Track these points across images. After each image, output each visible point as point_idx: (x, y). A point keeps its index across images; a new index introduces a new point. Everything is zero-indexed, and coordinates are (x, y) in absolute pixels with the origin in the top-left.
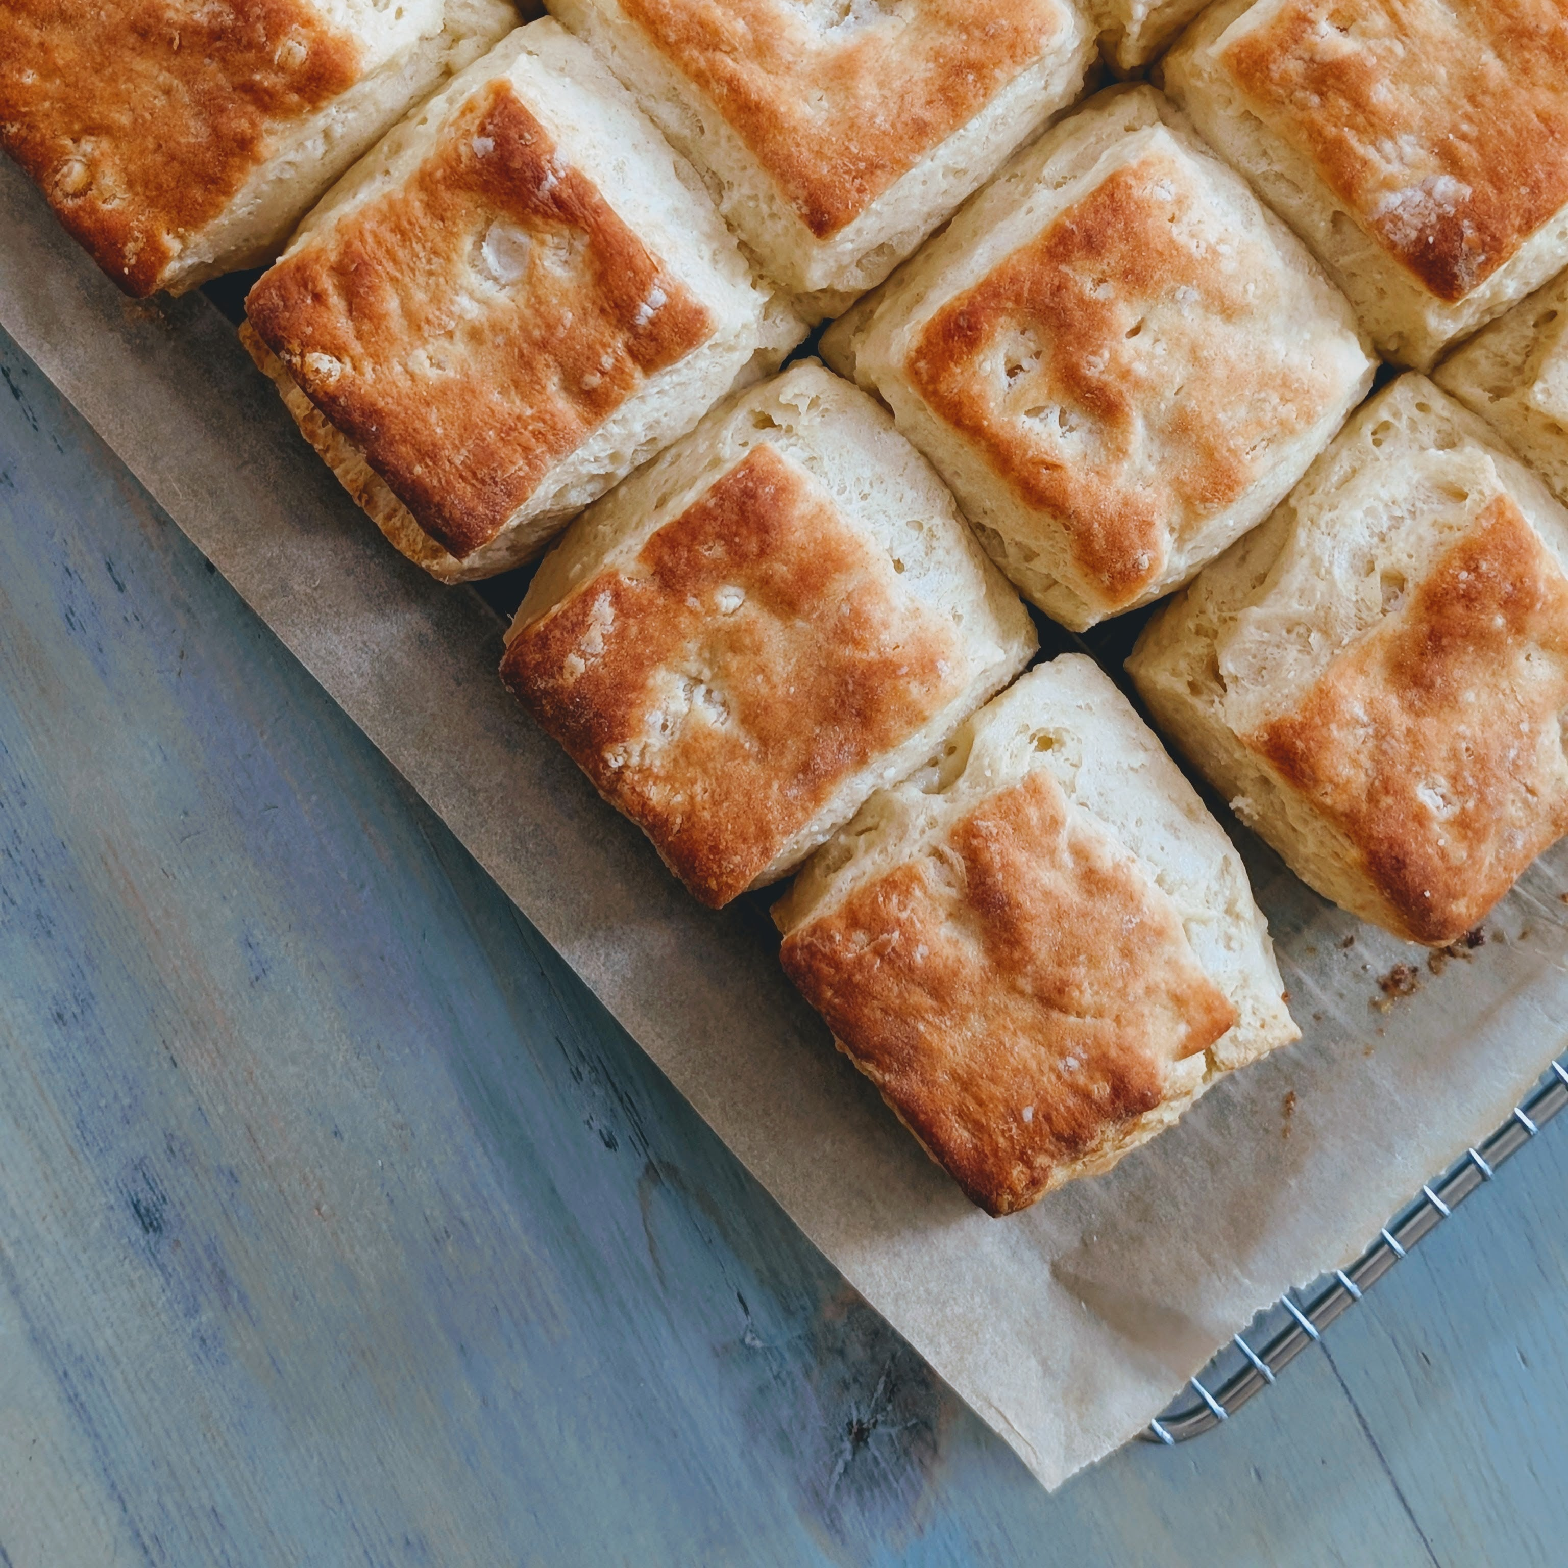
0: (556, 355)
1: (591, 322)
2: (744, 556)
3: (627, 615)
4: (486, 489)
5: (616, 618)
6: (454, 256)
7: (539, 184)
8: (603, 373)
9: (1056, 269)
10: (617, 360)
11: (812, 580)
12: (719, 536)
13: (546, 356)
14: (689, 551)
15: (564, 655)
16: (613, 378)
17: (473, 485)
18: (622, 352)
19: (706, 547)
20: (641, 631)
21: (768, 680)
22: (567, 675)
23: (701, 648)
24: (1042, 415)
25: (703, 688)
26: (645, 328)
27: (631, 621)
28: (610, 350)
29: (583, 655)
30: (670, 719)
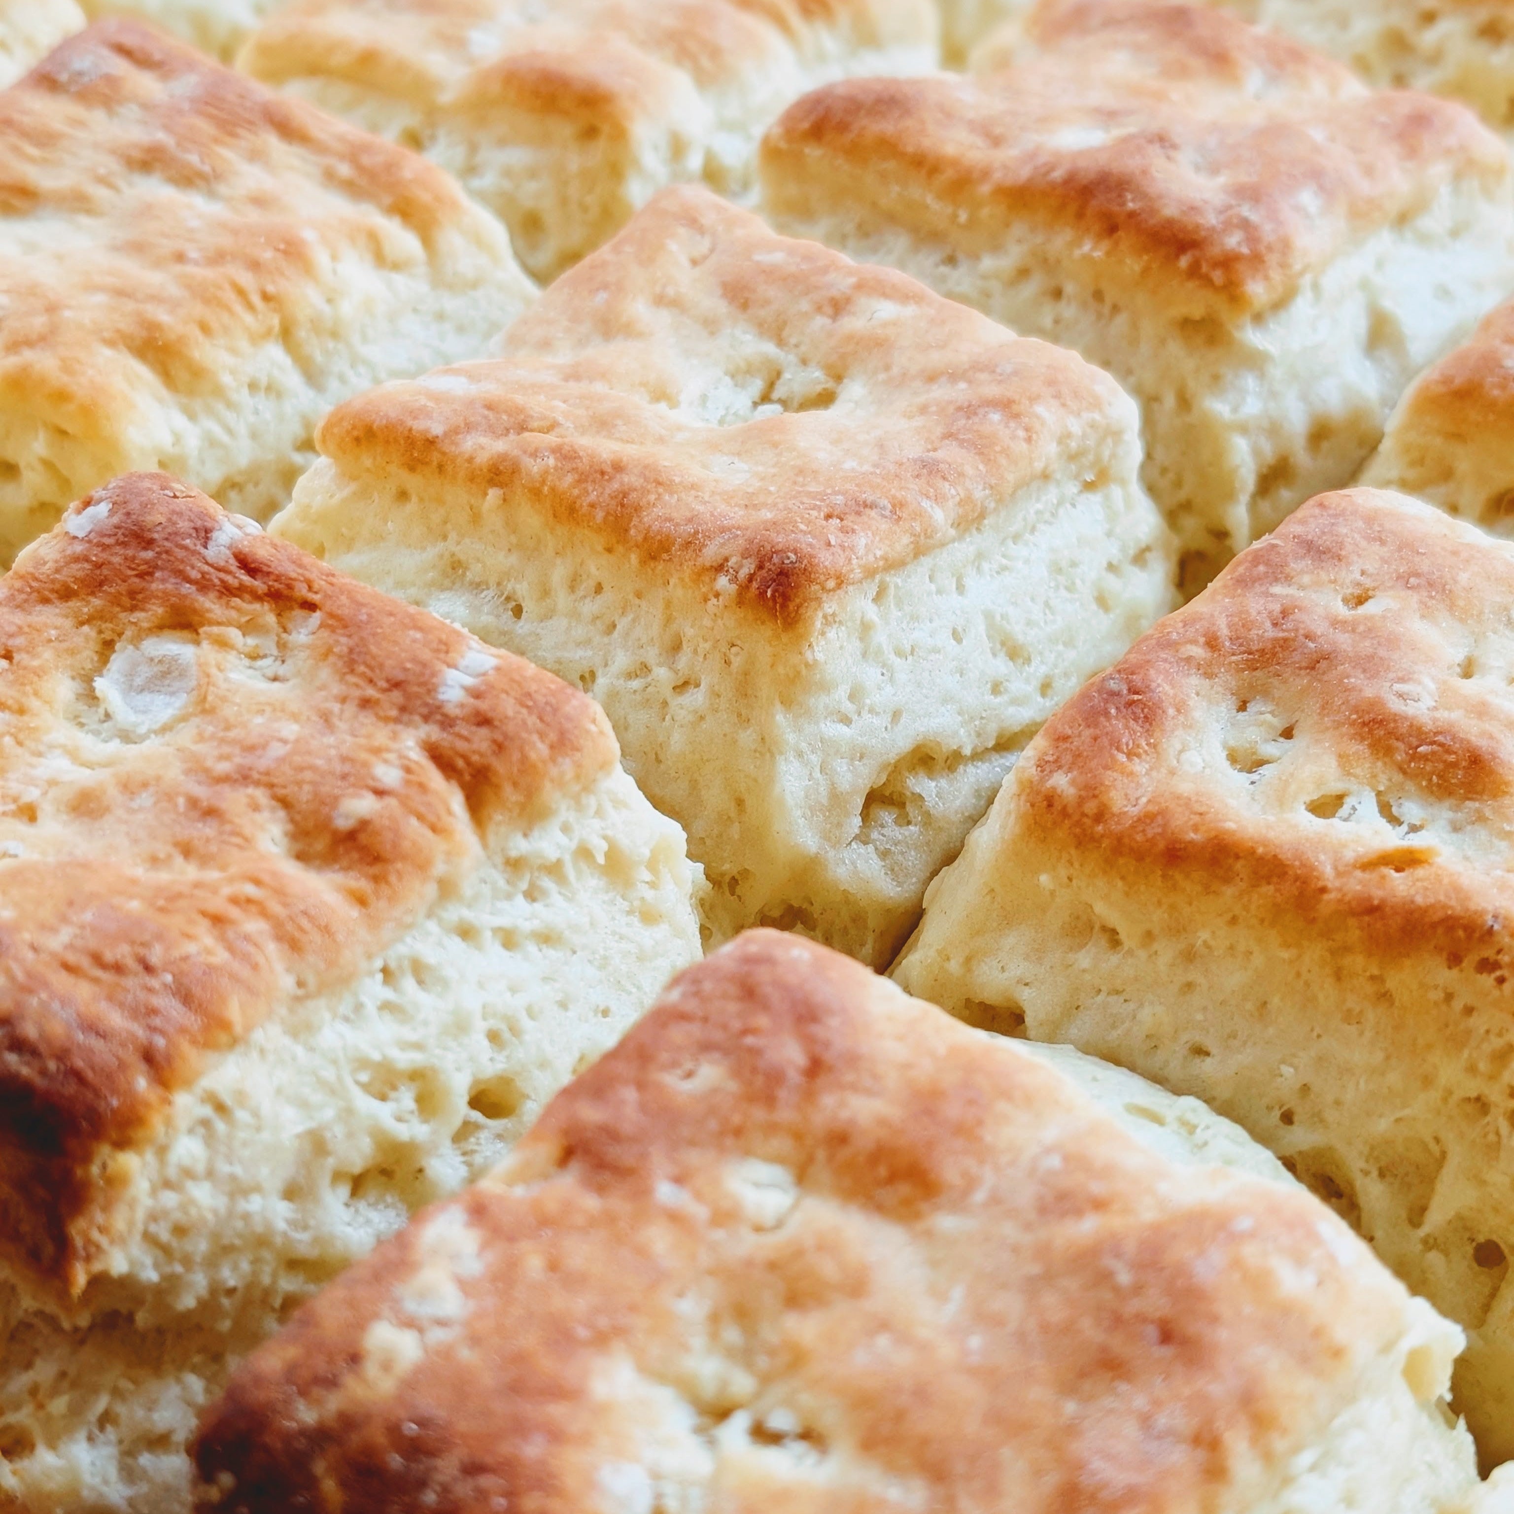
0: (271, 786)
1: (342, 726)
2: (775, 1077)
3: (511, 1239)
4: (130, 982)
5: (485, 1246)
6: (34, 703)
7: (207, 539)
8: (380, 793)
9: (1267, 594)
10: (408, 770)
11: (953, 1110)
12: (706, 1047)
13: (250, 790)
14: (641, 1085)
15: (360, 1324)
16: (404, 802)
17: (96, 981)
18: (417, 755)
19: (679, 1072)
20: (553, 1266)
21: (904, 1338)
22: (371, 1369)
23: (714, 1319)
24: (1344, 811)
25: (740, 1422)
26: (462, 706)
27: (525, 1246)
28: (391, 756)
29: (410, 1323)
30: (669, 1489)
